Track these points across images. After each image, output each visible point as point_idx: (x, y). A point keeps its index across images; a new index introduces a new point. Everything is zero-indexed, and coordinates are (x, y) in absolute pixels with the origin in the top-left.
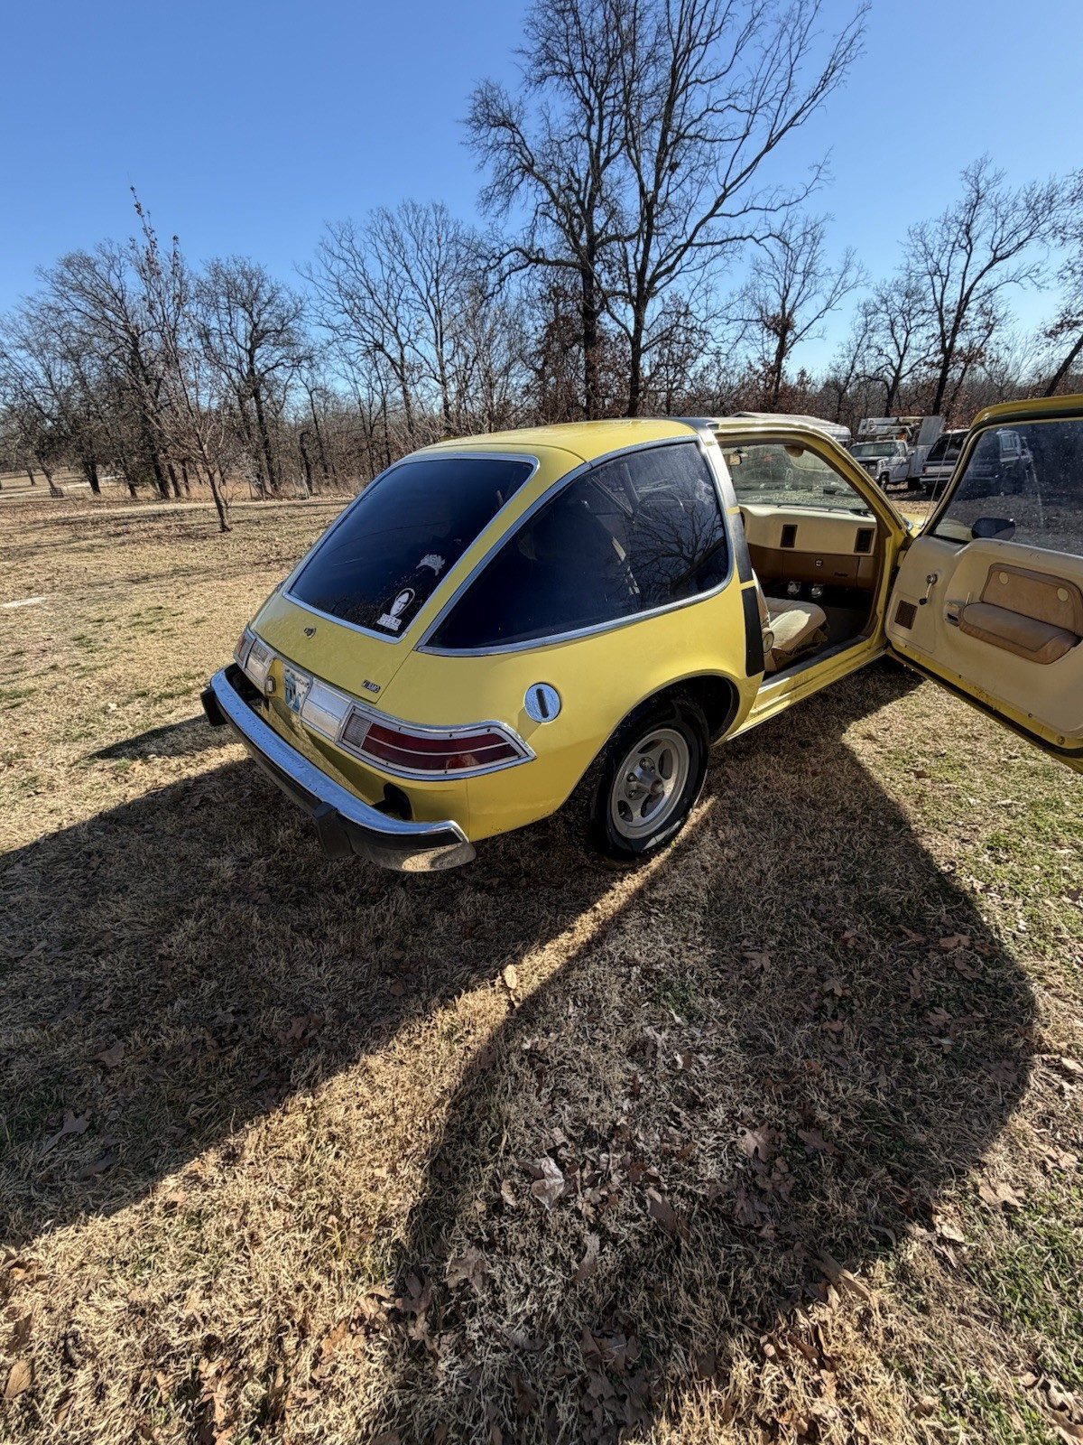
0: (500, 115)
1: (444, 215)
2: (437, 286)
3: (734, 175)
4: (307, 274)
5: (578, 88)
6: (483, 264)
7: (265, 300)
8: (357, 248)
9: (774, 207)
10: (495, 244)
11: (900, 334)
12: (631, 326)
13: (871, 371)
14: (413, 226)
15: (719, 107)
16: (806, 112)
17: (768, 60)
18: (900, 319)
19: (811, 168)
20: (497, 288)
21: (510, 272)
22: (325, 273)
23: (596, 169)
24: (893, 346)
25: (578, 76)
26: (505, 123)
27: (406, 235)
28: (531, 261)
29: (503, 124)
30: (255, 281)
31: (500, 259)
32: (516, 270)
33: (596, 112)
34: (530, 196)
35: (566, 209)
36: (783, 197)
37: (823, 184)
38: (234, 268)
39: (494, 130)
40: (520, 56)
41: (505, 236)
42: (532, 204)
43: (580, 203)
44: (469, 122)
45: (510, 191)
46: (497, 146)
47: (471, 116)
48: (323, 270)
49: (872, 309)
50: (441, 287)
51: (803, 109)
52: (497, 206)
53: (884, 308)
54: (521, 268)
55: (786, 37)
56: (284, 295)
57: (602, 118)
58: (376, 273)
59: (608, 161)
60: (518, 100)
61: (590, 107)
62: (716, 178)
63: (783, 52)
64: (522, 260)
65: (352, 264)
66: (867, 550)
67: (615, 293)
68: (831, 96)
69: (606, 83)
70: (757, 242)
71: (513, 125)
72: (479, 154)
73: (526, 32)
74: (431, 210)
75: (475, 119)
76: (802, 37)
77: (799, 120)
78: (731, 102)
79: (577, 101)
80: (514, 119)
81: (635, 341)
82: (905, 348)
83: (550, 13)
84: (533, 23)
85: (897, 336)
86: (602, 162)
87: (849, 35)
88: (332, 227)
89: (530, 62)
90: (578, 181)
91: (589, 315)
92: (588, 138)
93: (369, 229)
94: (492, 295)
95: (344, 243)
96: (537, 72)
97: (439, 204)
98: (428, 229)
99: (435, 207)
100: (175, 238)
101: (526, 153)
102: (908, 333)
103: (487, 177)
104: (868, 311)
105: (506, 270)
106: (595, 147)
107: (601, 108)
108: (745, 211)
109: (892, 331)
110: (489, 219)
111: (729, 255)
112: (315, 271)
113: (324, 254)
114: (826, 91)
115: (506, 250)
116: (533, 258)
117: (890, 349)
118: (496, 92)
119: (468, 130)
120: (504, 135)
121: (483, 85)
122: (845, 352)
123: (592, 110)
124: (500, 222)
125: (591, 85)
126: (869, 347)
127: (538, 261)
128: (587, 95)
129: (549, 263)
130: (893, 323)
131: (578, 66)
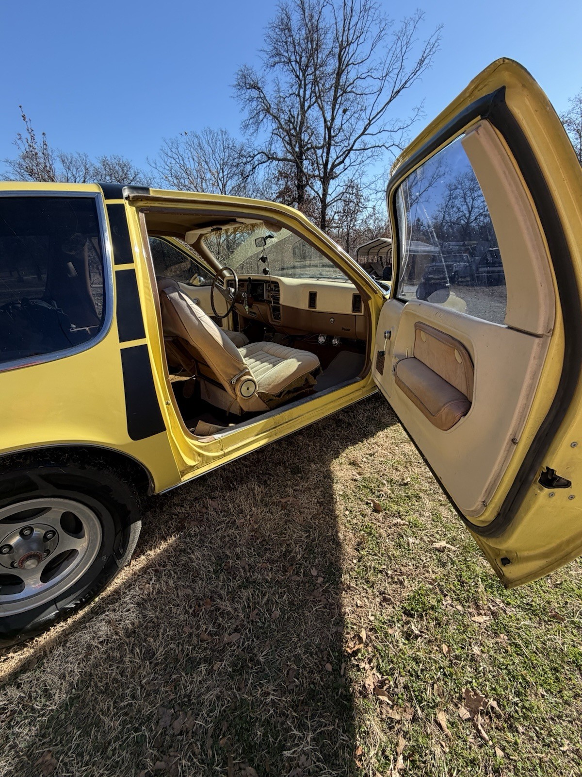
0: (252, 83)
1: (226, 136)
2: (223, 172)
3: (374, 113)
4: (154, 166)
5: (293, 70)
6: (245, 160)
7: (132, 178)
8: (181, 153)
9: (395, 130)
10: (250, 150)
11: (469, 200)
12: (321, 192)
13: (454, 219)
14: (210, 141)
15: (363, 76)
16: (411, 81)
17: (391, 54)
18: (469, 193)
19: (414, 109)
20: (251, 173)
21: (258, 164)
22: (163, 164)
23: (304, 112)
24: (465, 207)
25: (293, 63)
26: (255, 87)
27: (206, 146)
28: (269, 158)
29: (254, 88)
30: (125, 168)
31: (253, 157)
32: (261, 163)
33: (303, 82)
34: (269, 125)
35: (288, 132)
36: (400, 125)
37: (420, 118)
38: (113, 161)
39: (249, 91)
40: (262, 53)
41: (255, 145)
42: (270, 129)
43: (295, 129)
44: (235, 86)
45: (258, 123)
46: (251, 100)
47: (236, 83)
48: (163, 163)
49: (453, 187)
50: (225, 173)
51: (409, 79)
52: (252, 131)
53: (460, 187)
54: (264, 162)
55: (399, 42)
56: (141, 176)
57: (305, 85)
58: (191, 165)
59: (309, 107)
60: (261, 75)
61: (299, 79)
62: (365, 116)
63: (398, 50)
64: (265, 158)
65: (178, 160)
66: (359, 311)
67: (314, 176)
68: (424, 73)
69: (307, 66)
70: (387, 148)
71: (259, 88)
72: (242, 103)
73: (265, 40)
74: (220, 133)
75: (239, 85)
76: (407, 43)
77: (407, 85)
78: (369, 74)
79: (294, 76)
80: (260, 85)
81: (323, 201)
82: (472, 208)
83: (277, 30)
84: (269, 36)
85: (468, 201)
86: (306, 108)
87: (433, 41)
88: (167, 141)
89: (268, 56)
90: (293, 117)
91: (301, 187)
92: (298, 95)
93: (187, 143)
94: (248, 176)
95: (173, 150)
96: (272, 61)
97: (224, 130)
98: (218, 143)
99: (222, 131)
100: (43, 134)
101: (266, 103)
102: (473, 200)
103: (246, 115)
104: (452, 188)
105: (256, 163)
106: (302, 100)
107: (305, 80)
108: (380, 132)
109: (465, 199)
110: (247, 137)
111: (376, 157)
112: (158, 164)
113: (163, 155)
114: (421, 70)
115: (256, 153)
116: (271, 157)
117: (464, 208)
118: (250, 71)
119: (235, 90)
120: (254, 93)
121: (243, 68)
122: (440, 209)
123: (301, 81)
124: (253, 138)
125: (300, 68)
126: (453, 207)
127: (273, 159)
128: (298, 74)
129: (279, 160)
130: (465, 194)
131: (293, 58)
